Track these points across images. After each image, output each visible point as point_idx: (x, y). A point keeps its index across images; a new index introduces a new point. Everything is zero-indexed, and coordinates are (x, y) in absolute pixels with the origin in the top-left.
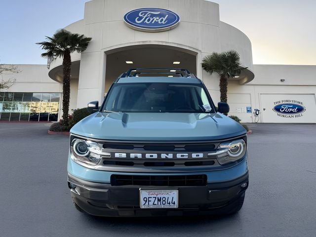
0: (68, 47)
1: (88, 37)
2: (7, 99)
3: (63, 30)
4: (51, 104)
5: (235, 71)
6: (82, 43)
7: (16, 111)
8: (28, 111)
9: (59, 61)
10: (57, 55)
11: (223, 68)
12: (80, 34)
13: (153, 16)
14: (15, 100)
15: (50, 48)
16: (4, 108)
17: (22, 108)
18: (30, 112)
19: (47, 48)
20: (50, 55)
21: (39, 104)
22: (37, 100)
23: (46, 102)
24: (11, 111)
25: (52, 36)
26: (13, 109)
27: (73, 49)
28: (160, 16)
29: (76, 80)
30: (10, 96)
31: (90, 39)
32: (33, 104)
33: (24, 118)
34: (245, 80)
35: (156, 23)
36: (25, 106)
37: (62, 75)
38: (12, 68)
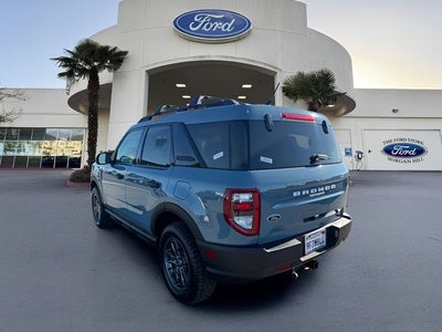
0: (96, 64)
1: (123, 50)
2: (10, 137)
3: (88, 40)
4: (71, 143)
5: (329, 98)
6: (115, 59)
7: (22, 154)
8: (39, 153)
9: (82, 84)
10: (80, 75)
11: (311, 94)
12: (112, 46)
13: (213, 20)
14: (21, 138)
15: (70, 66)
16: (5, 150)
17: (31, 150)
18: (41, 155)
19: (65, 66)
20: (70, 75)
21: (55, 143)
22: (52, 138)
23: (64, 141)
24: (16, 154)
25: (73, 49)
26: (19, 151)
27: (102, 66)
28: (224, 20)
29: (107, 110)
30: (13, 132)
31: (125, 53)
32: (46, 144)
33: (34, 163)
34: (343, 111)
35: (219, 31)
36: (35, 146)
37: (87, 104)
38: (18, 94)
